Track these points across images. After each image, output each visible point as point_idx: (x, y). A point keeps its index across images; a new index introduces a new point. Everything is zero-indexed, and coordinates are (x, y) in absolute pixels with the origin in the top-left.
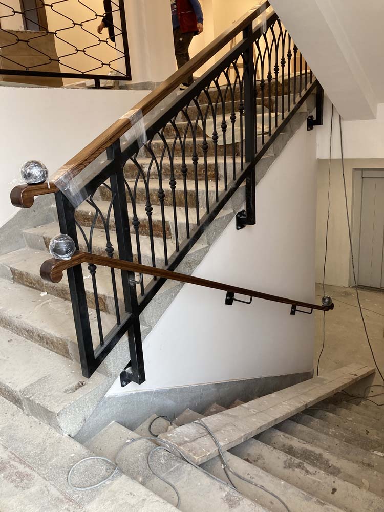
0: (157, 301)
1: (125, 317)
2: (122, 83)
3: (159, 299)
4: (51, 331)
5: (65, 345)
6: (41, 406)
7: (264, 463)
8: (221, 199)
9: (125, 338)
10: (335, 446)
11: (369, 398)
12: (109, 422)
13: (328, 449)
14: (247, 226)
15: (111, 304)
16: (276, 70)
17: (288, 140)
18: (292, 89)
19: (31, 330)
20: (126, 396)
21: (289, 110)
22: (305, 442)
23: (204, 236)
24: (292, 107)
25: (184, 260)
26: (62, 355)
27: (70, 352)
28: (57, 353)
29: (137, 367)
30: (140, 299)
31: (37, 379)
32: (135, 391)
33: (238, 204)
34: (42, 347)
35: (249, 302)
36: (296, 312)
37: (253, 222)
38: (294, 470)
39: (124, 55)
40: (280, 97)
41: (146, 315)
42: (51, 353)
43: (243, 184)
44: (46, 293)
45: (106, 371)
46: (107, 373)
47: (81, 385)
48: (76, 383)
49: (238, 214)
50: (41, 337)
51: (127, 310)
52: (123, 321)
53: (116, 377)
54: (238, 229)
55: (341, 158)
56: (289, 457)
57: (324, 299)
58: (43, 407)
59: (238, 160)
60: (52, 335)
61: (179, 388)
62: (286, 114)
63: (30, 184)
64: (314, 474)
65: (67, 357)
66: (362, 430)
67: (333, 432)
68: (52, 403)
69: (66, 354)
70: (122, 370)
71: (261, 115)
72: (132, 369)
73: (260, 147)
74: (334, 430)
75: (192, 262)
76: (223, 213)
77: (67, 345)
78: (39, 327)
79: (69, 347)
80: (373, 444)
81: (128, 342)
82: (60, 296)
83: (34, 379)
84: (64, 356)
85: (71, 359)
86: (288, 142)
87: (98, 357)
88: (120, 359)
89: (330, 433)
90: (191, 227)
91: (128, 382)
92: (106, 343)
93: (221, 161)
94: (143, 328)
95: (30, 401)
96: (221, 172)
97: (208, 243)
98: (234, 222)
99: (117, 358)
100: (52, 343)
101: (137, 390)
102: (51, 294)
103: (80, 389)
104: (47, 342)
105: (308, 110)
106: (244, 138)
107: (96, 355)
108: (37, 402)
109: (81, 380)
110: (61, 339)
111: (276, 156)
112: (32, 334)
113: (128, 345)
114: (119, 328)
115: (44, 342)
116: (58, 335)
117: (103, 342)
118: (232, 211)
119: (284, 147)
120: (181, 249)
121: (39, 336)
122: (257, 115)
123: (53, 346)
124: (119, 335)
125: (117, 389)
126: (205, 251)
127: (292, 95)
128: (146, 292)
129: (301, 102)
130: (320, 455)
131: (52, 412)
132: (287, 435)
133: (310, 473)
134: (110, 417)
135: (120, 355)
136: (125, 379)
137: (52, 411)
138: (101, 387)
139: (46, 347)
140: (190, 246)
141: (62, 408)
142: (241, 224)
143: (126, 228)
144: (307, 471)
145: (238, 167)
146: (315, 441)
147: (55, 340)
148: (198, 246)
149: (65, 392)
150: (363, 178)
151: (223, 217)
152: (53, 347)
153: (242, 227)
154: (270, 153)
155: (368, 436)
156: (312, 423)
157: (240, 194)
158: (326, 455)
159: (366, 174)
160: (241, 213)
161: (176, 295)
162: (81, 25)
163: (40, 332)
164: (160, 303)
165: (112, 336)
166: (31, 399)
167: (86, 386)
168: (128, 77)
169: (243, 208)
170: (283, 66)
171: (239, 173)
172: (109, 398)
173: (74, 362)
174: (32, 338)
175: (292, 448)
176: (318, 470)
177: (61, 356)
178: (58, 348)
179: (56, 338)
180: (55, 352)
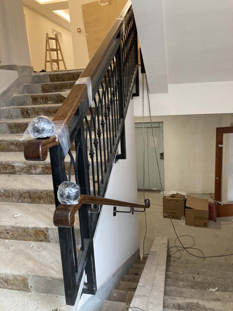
4: (7, 271)
5: (24, 280)
10: (194, 294)
13: (192, 297)
14: (120, 160)
22: (185, 298)
26: (18, 290)
27: (29, 285)
28: (11, 289)
35: (130, 211)
36: (134, 212)
37: (125, 158)
42: (5, 290)
52: (85, 247)
54: (115, 163)
57: (145, 201)
65: (24, 291)
66: (191, 277)
69: (23, 288)
74: (182, 283)
77: (27, 279)
79: (30, 281)
84: (20, 290)
85: (29, 291)
87: (78, 283)
92: (80, 269)
100: (6, 281)
110: (20, 276)
114: (84, 253)
116: (15, 273)
123: (8, 284)
130: (198, 303)
132: (171, 297)
142: (117, 159)
146: (182, 294)
147: (11, 278)
150: (135, 128)
152: (6, 285)
155: (196, 280)
156: (167, 282)
165: (82, 262)
173: (33, 293)
175: (179, 305)
177: (17, 292)
178: (13, 285)
179: (13, 275)
180: (9, 289)
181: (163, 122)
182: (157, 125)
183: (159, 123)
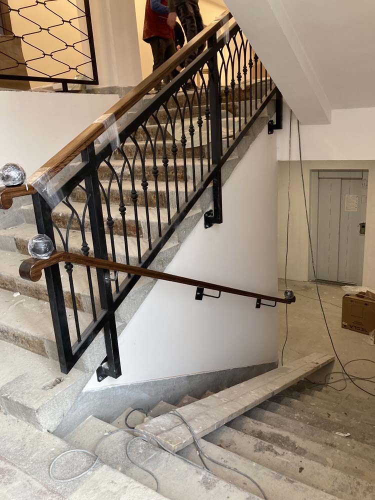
0: (131, 298)
1: (101, 314)
2: (89, 87)
3: (133, 296)
4: (27, 330)
5: (41, 344)
6: (19, 404)
7: (236, 448)
8: (190, 199)
9: (101, 335)
10: (301, 429)
11: (329, 385)
12: (86, 417)
13: (294, 432)
14: (215, 225)
15: (86, 302)
16: (239, 77)
17: (251, 143)
18: (253, 95)
19: (6, 330)
20: (103, 390)
21: (251, 115)
22: (273, 427)
23: (175, 235)
24: (254, 112)
25: (157, 258)
26: (38, 353)
27: (46, 350)
28: (33, 351)
29: (114, 362)
30: (115, 296)
31: (14, 378)
32: (112, 385)
33: (206, 204)
34: (17, 347)
35: (218, 296)
36: (261, 305)
37: (220, 221)
38: (264, 453)
39: (91, 60)
40: (243, 103)
41: (121, 311)
42: (27, 352)
43: (211, 185)
44: (19, 294)
45: (83, 366)
46: (84, 369)
47: (59, 381)
48: (54, 380)
49: (206, 213)
50: (16, 337)
51: (103, 307)
52: (99, 318)
53: (93, 373)
54: (206, 228)
55: (300, 160)
56: (259, 440)
57: (286, 293)
58: (21, 404)
59: (205, 162)
60: (27, 334)
61: (153, 382)
62: (249, 119)
63: (7, 187)
64: (282, 455)
65: (43, 355)
66: (325, 414)
67: (297, 416)
68: (30, 400)
69: (42, 352)
70: (99, 365)
71: (226, 119)
72: (109, 364)
73: (225, 150)
74: (299, 415)
75: (164, 259)
76: (192, 213)
77: (44, 343)
78: (14, 327)
79: (46, 345)
80: (335, 425)
81: (104, 338)
82: (33, 296)
83: (11, 378)
84: (40, 354)
85: (47, 357)
86: (251, 146)
87: (76, 353)
88: (96, 355)
89: (295, 418)
90: (162, 227)
91: (104, 376)
92: (83, 340)
93: (189, 163)
94: (118, 324)
95: (8, 400)
96: (190, 173)
97: (179, 242)
98: (202, 220)
99: (93, 354)
100: (28, 342)
101: (113, 385)
102: (25, 294)
103: (58, 385)
104: (22, 342)
105: (268, 115)
106: (210, 141)
107: (74, 351)
108: (15, 400)
109: (59, 377)
110: (37, 338)
111: (240, 158)
112: (6, 334)
113: (104, 341)
114: (95, 325)
115: (19, 342)
116: (34, 334)
117: (80, 338)
118: (201, 211)
119: (247, 150)
120: (153, 247)
121: (14, 335)
122: (222, 120)
123: (29, 344)
124: (95, 332)
125: (94, 384)
126: (176, 249)
127: (254, 101)
128: (121, 289)
129: (262, 108)
130: (287, 437)
131: (31, 409)
132: (256, 421)
133: (279, 454)
134: (87, 411)
135: (97, 351)
136: (102, 374)
137: (31, 407)
138: (79, 382)
139: (21, 347)
140: (162, 245)
141: (40, 404)
142: (209, 223)
143: (101, 228)
144: (276, 453)
145: (206, 169)
146: (282, 425)
147: (31, 339)
148: (169, 245)
149: (43, 389)
150: (319, 178)
151: (192, 217)
152: (28, 346)
153: (210, 226)
154: (234, 156)
155: (330, 419)
156: (279, 409)
157: (208, 195)
158: (293, 438)
159: (322, 175)
160: (209, 213)
161: (149, 291)
162: (48, 30)
163: (15, 332)
164: (134, 300)
165: (89, 333)
166: (9, 397)
167: (64, 382)
168: (95, 81)
169: (211, 207)
170: (245, 74)
171: (206, 175)
172: (87, 393)
173: (51, 359)
174: (7, 338)
175: (262, 433)
176: (287, 451)
177: (38, 355)
178: (33, 347)
179: (32, 336)
180: (30, 351)
181: (367, 171)
182: (358, 175)
183: (362, 171)
